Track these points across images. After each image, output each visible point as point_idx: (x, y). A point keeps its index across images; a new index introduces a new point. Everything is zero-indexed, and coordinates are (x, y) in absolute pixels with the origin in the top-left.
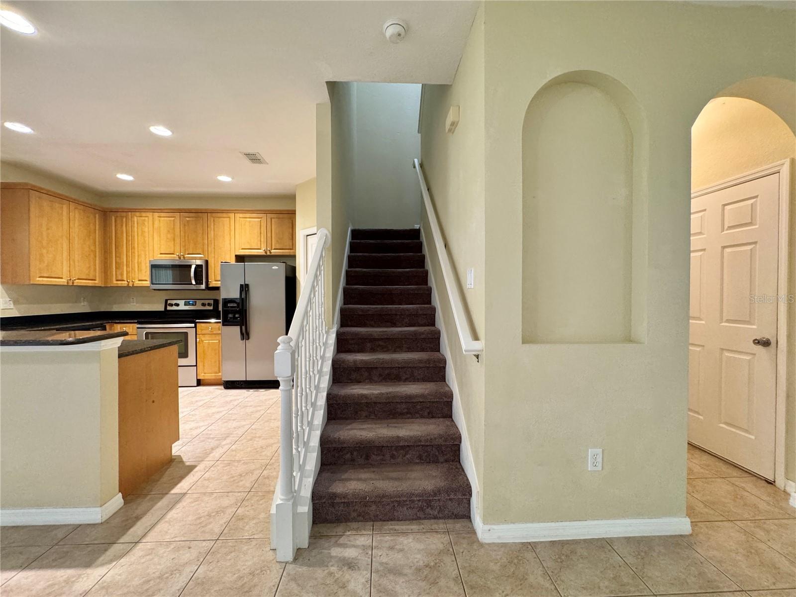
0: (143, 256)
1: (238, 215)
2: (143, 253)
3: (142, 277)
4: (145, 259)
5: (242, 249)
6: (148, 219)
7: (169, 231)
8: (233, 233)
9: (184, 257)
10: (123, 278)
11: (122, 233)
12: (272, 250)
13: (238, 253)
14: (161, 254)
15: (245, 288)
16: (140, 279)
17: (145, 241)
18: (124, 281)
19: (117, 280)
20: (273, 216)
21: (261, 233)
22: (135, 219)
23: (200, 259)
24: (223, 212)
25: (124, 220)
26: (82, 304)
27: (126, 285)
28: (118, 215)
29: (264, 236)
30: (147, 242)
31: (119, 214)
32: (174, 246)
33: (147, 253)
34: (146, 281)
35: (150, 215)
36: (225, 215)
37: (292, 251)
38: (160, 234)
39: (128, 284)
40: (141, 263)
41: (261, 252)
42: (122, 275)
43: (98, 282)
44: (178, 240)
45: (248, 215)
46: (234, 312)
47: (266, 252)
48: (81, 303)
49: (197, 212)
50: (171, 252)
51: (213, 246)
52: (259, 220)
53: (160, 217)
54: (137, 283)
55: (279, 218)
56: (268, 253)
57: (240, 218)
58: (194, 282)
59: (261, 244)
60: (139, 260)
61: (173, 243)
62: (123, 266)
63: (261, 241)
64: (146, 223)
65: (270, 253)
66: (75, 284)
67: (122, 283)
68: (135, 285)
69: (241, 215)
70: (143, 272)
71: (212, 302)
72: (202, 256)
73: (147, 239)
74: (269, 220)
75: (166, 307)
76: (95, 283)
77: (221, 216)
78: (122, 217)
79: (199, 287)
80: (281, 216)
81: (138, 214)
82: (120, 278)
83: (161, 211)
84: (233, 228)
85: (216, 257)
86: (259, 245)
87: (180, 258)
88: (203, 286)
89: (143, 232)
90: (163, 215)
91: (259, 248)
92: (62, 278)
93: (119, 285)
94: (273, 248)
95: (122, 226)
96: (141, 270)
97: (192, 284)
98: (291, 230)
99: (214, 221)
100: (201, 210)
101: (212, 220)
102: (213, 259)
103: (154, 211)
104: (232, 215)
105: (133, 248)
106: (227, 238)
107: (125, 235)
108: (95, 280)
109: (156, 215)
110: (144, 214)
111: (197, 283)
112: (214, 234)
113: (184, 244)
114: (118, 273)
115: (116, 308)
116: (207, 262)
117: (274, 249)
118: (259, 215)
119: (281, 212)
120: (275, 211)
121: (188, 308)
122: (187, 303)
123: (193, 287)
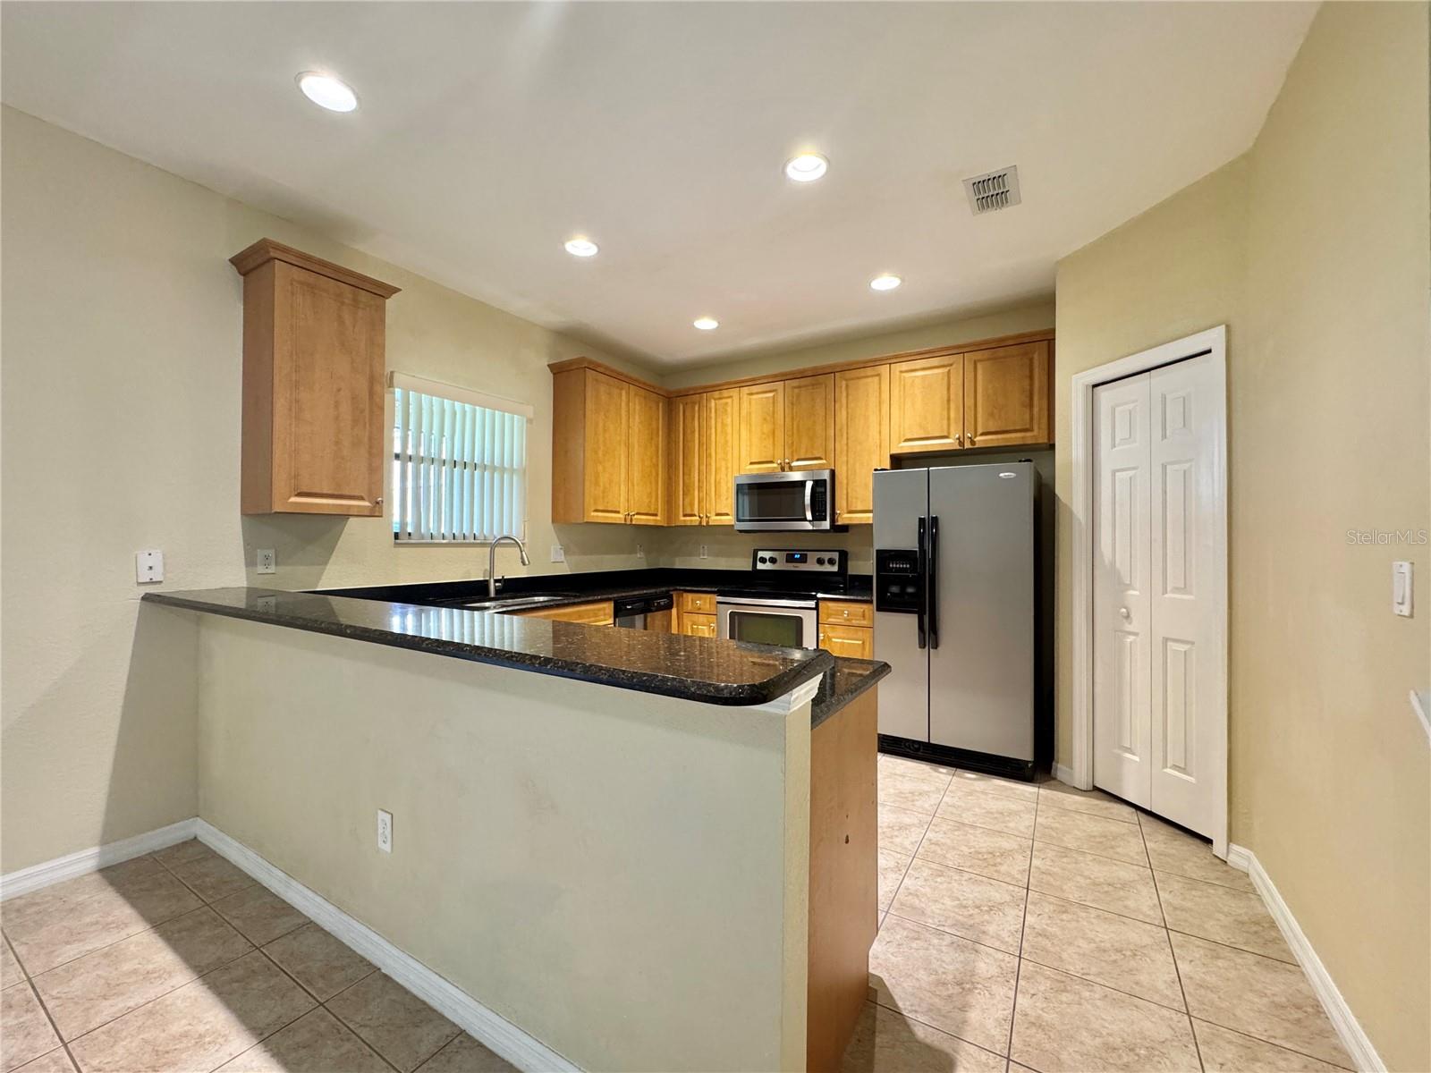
0: (723, 469)
1: (897, 368)
2: (723, 463)
3: (722, 507)
4: (727, 475)
5: (907, 440)
6: (733, 401)
7: (765, 419)
8: (885, 407)
9: (791, 467)
10: (692, 510)
11: (694, 432)
12: (975, 437)
13: (895, 451)
14: (751, 463)
15: (929, 528)
16: (718, 512)
17: (727, 442)
18: (695, 516)
19: (685, 515)
20: (978, 355)
21: (949, 400)
22: (713, 404)
23: (821, 467)
24: (865, 365)
25: (697, 408)
26: (639, 556)
27: (697, 523)
28: (689, 401)
29: (957, 409)
30: (730, 444)
31: (689, 399)
32: (774, 444)
33: (730, 465)
34: (727, 514)
35: (734, 392)
36: (869, 371)
37: (1028, 434)
38: (751, 427)
39: (701, 522)
40: (720, 483)
41: (949, 443)
42: (692, 505)
43: (659, 520)
44: (780, 434)
45: (919, 364)
46: (903, 582)
47: (962, 443)
48: (636, 553)
49: (816, 374)
50: (769, 460)
51: (844, 441)
52: (946, 370)
53: (752, 394)
54: (715, 520)
55: (995, 359)
56: (967, 445)
57: (901, 372)
58: (809, 516)
59: (949, 425)
60: (718, 478)
61: (771, 440)
62: (694, 490)
63: (949, 419)
64: (729, 409)
65: (973, 442)
66: (634, 523)
67: (691, 521)
68: (710, 524)
69: (905, 366)
70: (723, 498)
71: (836, 556)
72: (824, 461)
73: (729, 437)
74: (969, 367)
75: (755, 564)
76: (656, 520)
77: (863, 375)
78: (694, 403)
79: (818, 525)
80: (1001, 352)
81: (716, 394)
82: (688, 512)
83: (753, 382)
84: (885, 396)
85: (851, 461)
86: (945, 427)
87: (783, 469)
88: (826, 525)
89: (724, 425)
90: (755, 389)
91: (945, 434)
92: (618, 512)
93: (688, 524)
94: (980, 431)
95: (693, 419)
96: (720, 496)
97: (805, 520)
98: (1026, 383)
99: (847, 386)
100: (823, 368)
101: (844, 386)
102: (844, 468)
103: (740, 384)
104: (884, 369)
105: (709, 456)
106: (873, 419)
107: (697, 435)
108: (656, 515)
109: (745, 390)
110: (725, 393)
111: (815, 518)
112: (847, 413)
113: (790, 442)
114: (686, 503)
115: (681, 563)
116: (833, 473)
117: (982, 434)
118: (946, 360)
119: (1000, 344)
120: (986, 342)
121: (791, 567)
122: (790, 559)
123: (808, 526)
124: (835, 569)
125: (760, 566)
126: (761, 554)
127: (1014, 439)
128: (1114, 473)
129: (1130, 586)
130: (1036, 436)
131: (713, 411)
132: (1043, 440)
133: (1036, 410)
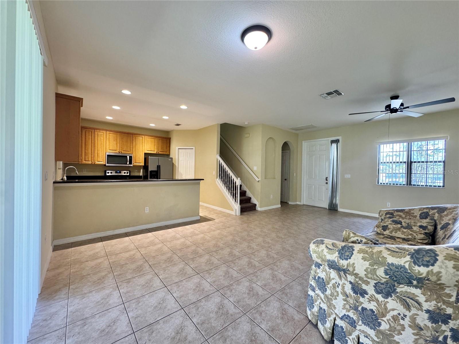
0: (100, 150)
3: (100, 160)
4: (102, 152)
5: (148, 151)
6: (104, 134)
7: (114, 140)
8: (143, 144)
9: (121, 152)
10: (89, 160)
11: (89, 139)
13: (145, 152)
14: (110, 150)
15: (159, 167)
16: (98, 161)
17: (102, 144)
18: (90, 161)
19: (85, 161)
20: (160, 139)
21: (155, 145)
22: (96, 133)
24: (139, 135)
25: (90, 133)
27: (91, 163)
31: (87, 130)
32: (117, 147)
33: (103, 149)
35: (104, 132)
36: (140, 136)
38: (110, 141)
39: (92, 163)
40: (99, 153)
41: (155, 152)
42: (88, 158)
44: (118, 145)
45: (150, 137)
46: (154, 176)
47: (157, 153)
49: (128, 133)
50: (116, 150)
51: (135, 149)
52: (154, 140)
53: (110, 133)
54: (97, 163)
55: (162, 140)
56: (158, 153)
58: (128, 163)
60: (98, 153)
61: (116, 145)
62: (89, 154)
63: (155, 148)
64: (103, 136)
69: (147, 137)
71: (128, 172)
72: (130, 152)
74: (158, 140)
75: (105, 174)
78: (89, 131)
79: (130, 165)
81: (98, 131)
82: (87, 160)
83: (111, 131)
84: (144, 142)
85: (136, 153)
87: (119, 152)
88: (132, 165)
89: (100, 139)
91: (154, 150)
93: (87, 163)
94: (160, 151)
95: (89, 135)
96: (99, 157)
97: (127, 164)
98: (167, 145)
100: (130, 133)
101: (135, 138)
102: (135, 154)
103: (106, 130)
104: (143, 136)
106: (141, 145)
107: (90, 140)
109: (108, 132)
110: (101, 131)
111: (129, 164)
112: (135, 144)
113: (121, 147)
114: (86, 157)
118: (155, 138)
119: (163, 138)
120: (162, 137)
121: (117, 174)
122: (116, 172)
123: (128, 166)
124: (128, 174)
125: (107, 174)
126: (107, 171)
127: (165, 153)
128: (181, 161)
129: (183, 175)
130: (167, 153)
131: (97, 135)
132: (169, 154)
133: (168, 149)
